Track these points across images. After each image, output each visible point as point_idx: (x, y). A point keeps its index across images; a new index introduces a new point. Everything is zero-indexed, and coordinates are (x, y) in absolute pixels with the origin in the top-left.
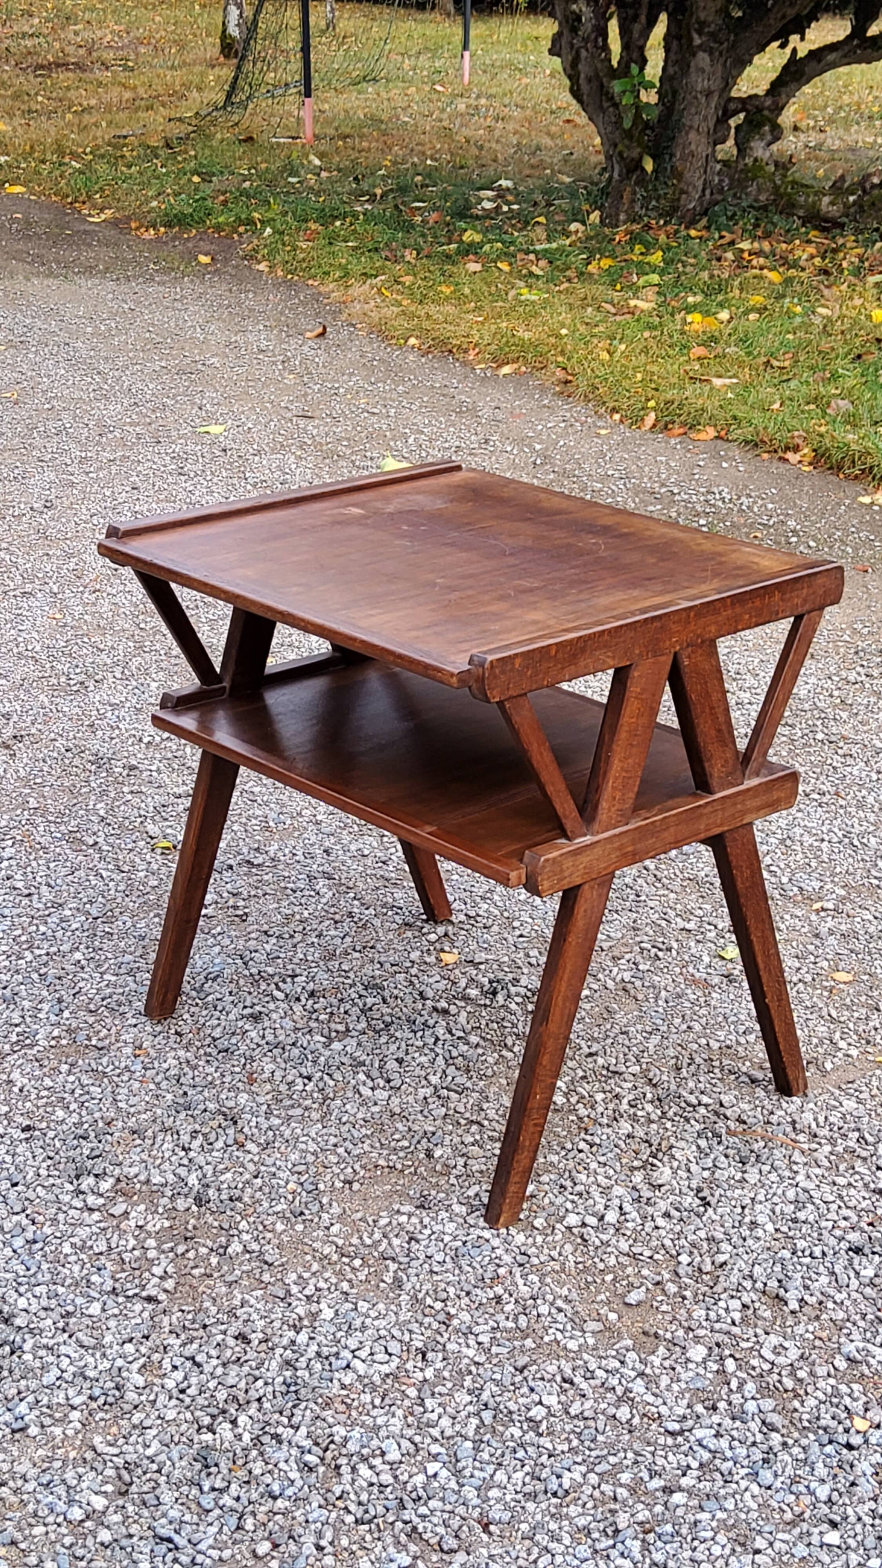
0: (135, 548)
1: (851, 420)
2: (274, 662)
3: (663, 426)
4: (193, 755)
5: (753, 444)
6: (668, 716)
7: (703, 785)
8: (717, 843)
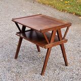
0: (15, 20)
1: (78, 11)
2: (26, 30)
3: (62, 11)
4: (19, 37)
5: (70, 13)
6: (57, 34)
7: (59, 40)
8: (60, 45)
